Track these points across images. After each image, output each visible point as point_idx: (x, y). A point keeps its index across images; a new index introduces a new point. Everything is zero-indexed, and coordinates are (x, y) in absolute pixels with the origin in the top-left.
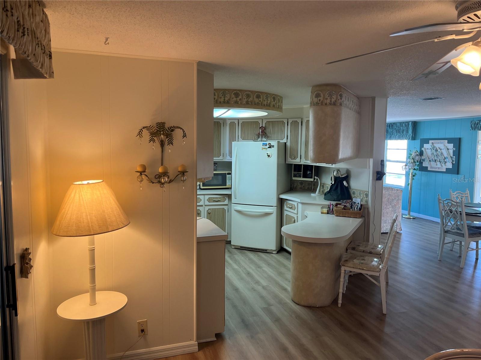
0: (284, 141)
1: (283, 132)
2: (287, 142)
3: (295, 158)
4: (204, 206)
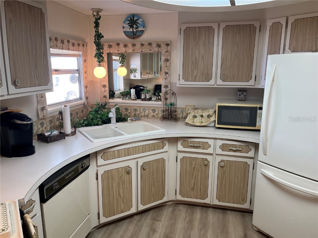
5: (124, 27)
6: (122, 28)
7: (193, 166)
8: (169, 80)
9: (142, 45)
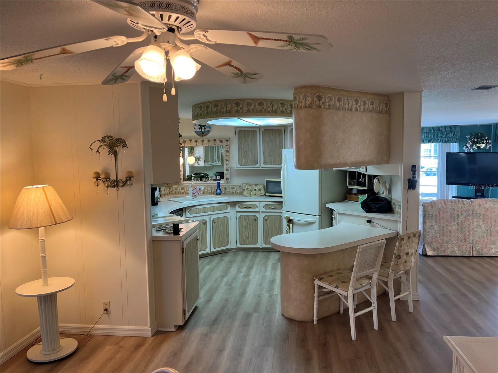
5: (195, 128)
6: (194, 129)
7: (247, 221)
8: (229, 165)
9: (209, 141)
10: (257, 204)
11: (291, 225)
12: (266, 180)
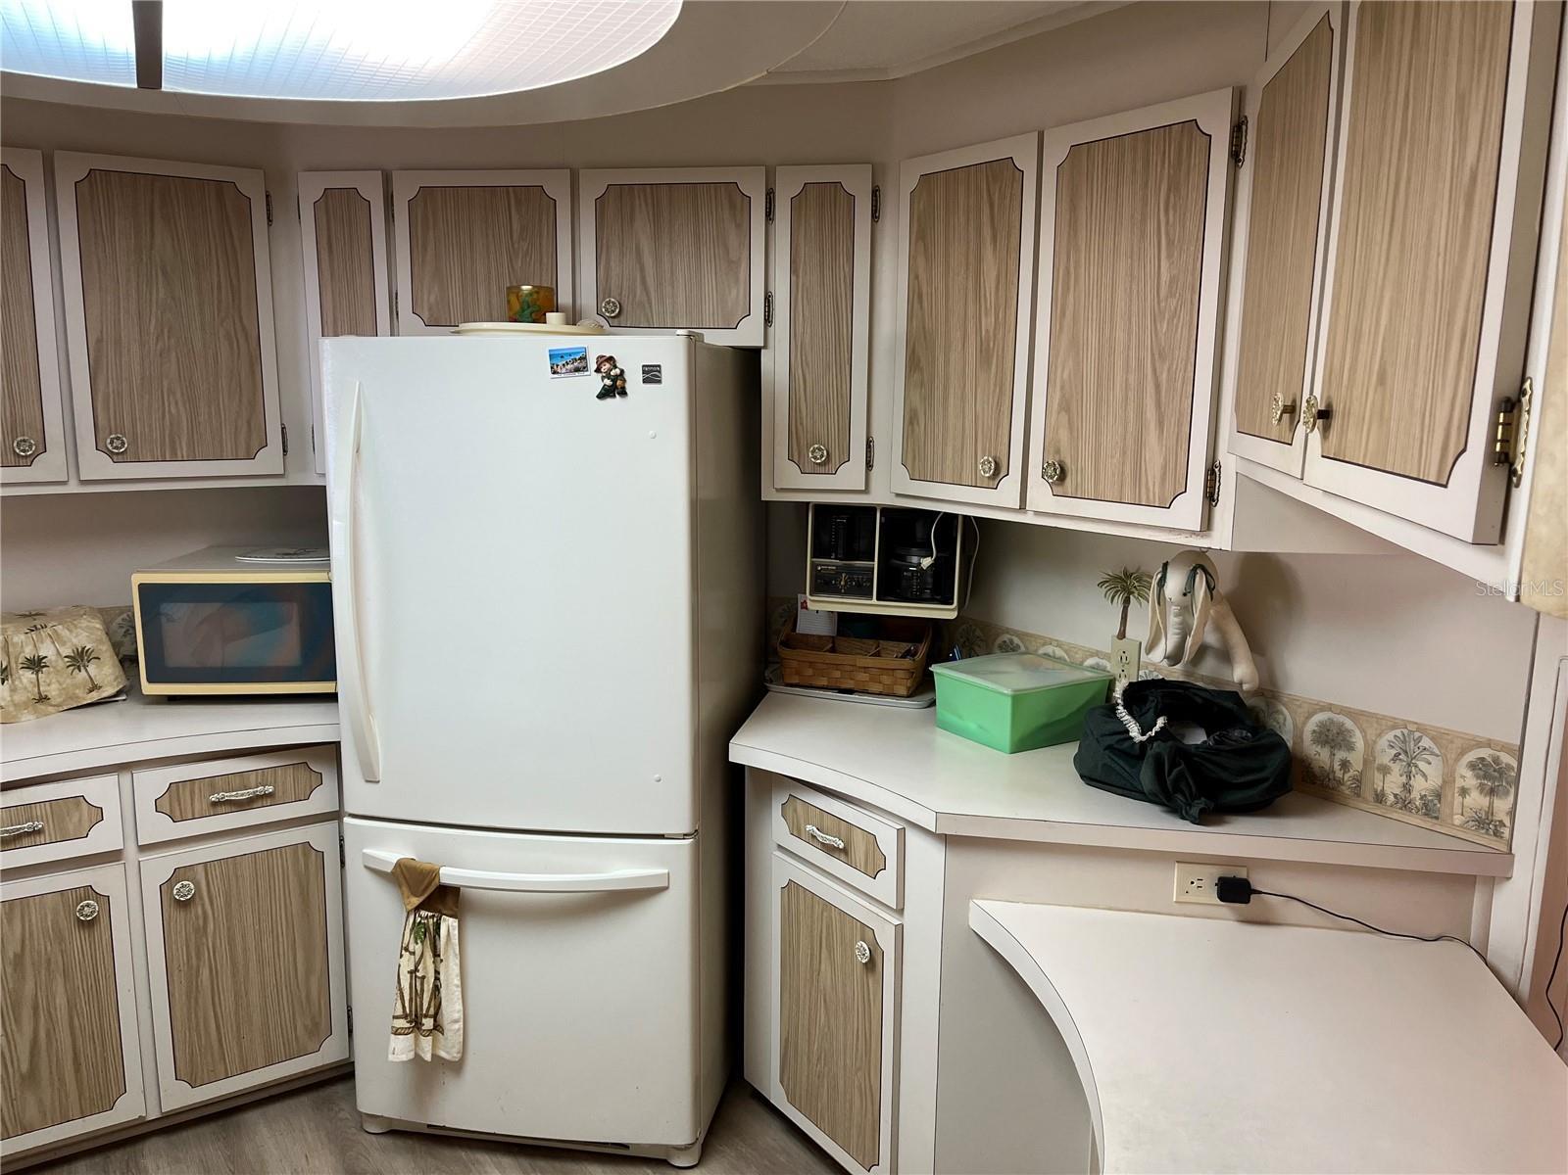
0: (748, 334)
1: (734, 266)
2: (765, 347)
3: (827, 466)
4: (131, 852)
10: (99, 791)
11: (449, 924)
12: (138, 579)
